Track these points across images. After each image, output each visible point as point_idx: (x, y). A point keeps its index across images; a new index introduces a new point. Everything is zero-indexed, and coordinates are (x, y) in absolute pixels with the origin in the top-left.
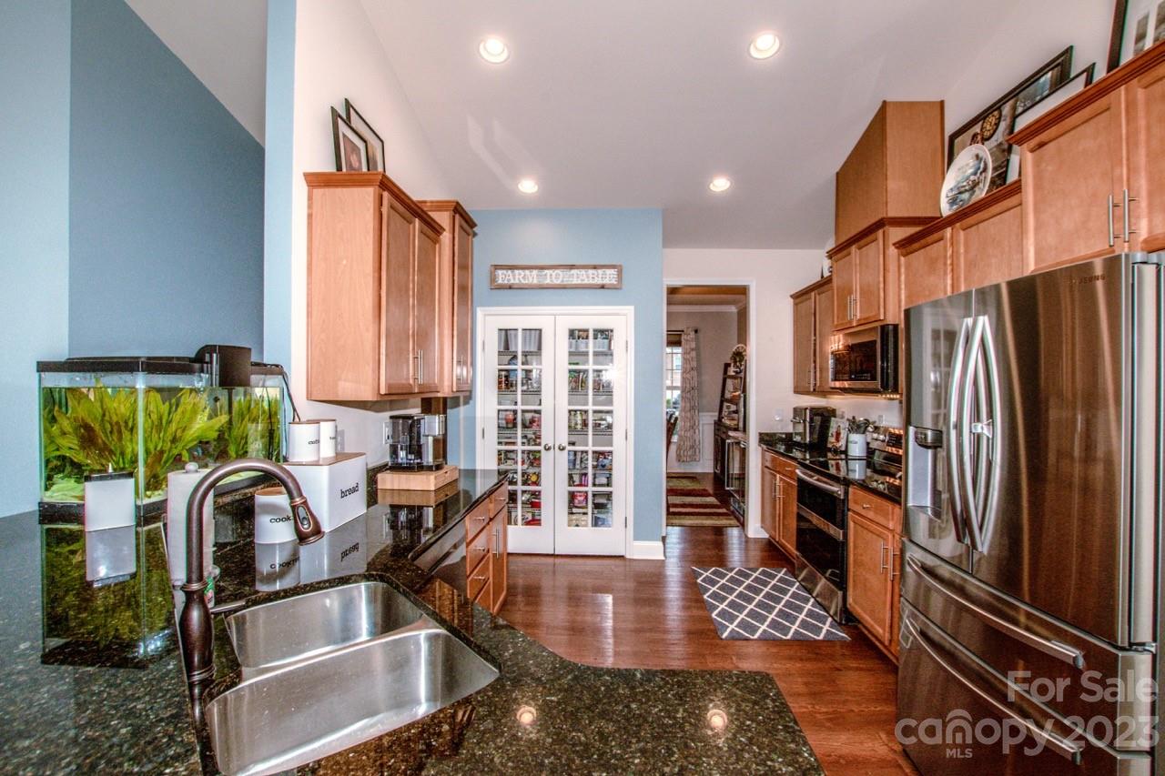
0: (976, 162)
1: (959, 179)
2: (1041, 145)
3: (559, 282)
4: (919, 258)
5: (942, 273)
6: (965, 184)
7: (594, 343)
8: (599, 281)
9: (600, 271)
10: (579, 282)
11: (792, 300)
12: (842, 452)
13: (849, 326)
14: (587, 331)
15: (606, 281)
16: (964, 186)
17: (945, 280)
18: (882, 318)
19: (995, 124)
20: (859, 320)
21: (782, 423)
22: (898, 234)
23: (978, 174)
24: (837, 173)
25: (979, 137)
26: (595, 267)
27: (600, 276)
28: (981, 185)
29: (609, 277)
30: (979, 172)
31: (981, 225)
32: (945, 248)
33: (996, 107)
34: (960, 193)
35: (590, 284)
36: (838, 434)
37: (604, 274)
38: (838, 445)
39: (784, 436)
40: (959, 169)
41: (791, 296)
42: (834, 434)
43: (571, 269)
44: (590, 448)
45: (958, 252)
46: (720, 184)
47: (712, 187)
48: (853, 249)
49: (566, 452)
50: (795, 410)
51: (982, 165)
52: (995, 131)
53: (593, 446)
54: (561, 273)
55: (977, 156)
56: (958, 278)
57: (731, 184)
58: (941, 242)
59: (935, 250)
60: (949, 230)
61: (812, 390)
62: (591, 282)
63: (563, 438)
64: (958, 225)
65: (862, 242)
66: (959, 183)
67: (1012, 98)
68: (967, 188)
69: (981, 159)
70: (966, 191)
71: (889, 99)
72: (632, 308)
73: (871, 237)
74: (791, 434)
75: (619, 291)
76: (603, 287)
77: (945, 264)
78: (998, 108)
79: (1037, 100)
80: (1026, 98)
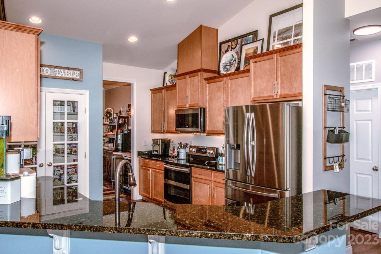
0: (232, 57)
1: (226, 61)
2: (256, 62)
3: (48, 74)
4: (214, 85)
5: (222, 92)
6: (228, 63)
7: (68, 108)
8: (71, 76)
9: (71, 71)
10: (60, 75)
11: (150, 92)
12: (176, 157)
13: (185, 106)
14: (64, 102)
15: (75, 77)
16: (228, 64)
17: (224, 95)
18: (200, 105)
19: (236, 45)
20: (189, 105)
21: (148, 147)
22: (206, 75)
23: (233, 61)
24: (178, 44)
25: (230, 47)
26: (69, 69)
27: (71, 74)
28: (234, 65)
29: (76, 75)
30: (233, 60)
31: (236, 80)
32: (224, 84)
33: (236, 39)
34: (226, 65)
35: (67, 78)
36: (174, 150)
37: (74, 73)
38: (174, 154)
39: (147, 152)
40: (226, 57)
41: (150, 90)
42: (172, 150)
43: (55, 68)
44: (66, 164)
45: (228, 87)
46: (133, 39)
47: (129, 40)
48: (187, 76)
49: (52, 167)
50: (154, 140)
51: (234, 59)
52: (236, 47)
53: (67, 162)
54: (49, 69)
55: (232, 55)
56: (228, 95)
57: (138, 39)
58: (223, 82)
59: (220, 84)
60: (225, 78)
61: (163, 132)
62: (66, 76)
63: (50, 159)
64: (228, 77)
65: (191, 75)
66: (226, 62)
67: (241, 38)
68: (229, 64)
69: (234, 57)
70: (228, 65)
71: (203, 25)
72: (88, 91)
73: (196, 74)
74: (152, 151)
75: (82, 82)
76: (73, 79)
77: (224, 90)
78: (237, 40)
79: (249, 42)
80: (245, 40)
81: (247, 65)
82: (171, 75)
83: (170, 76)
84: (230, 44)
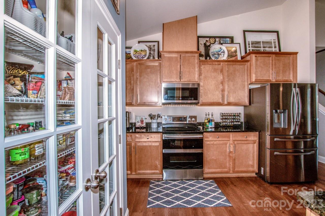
4: (209, 67)
6: (216, 53)
19: (214, 41)
25: (209, 42)
28: (222, 55)
38: (143, 125)
40: (214, 48)
51: (222, 51)
52: (214, 43)
55: (221, 48)
58: (220, 65)
59: (217, 66)
64: (226, 63)
67: (219, 38)
78: (215, 38)
79: (227, 42)
80: (223, 41)
81: (229, 57)
82: (136, 50)
83: (134, 51)
84: (208, 39)
